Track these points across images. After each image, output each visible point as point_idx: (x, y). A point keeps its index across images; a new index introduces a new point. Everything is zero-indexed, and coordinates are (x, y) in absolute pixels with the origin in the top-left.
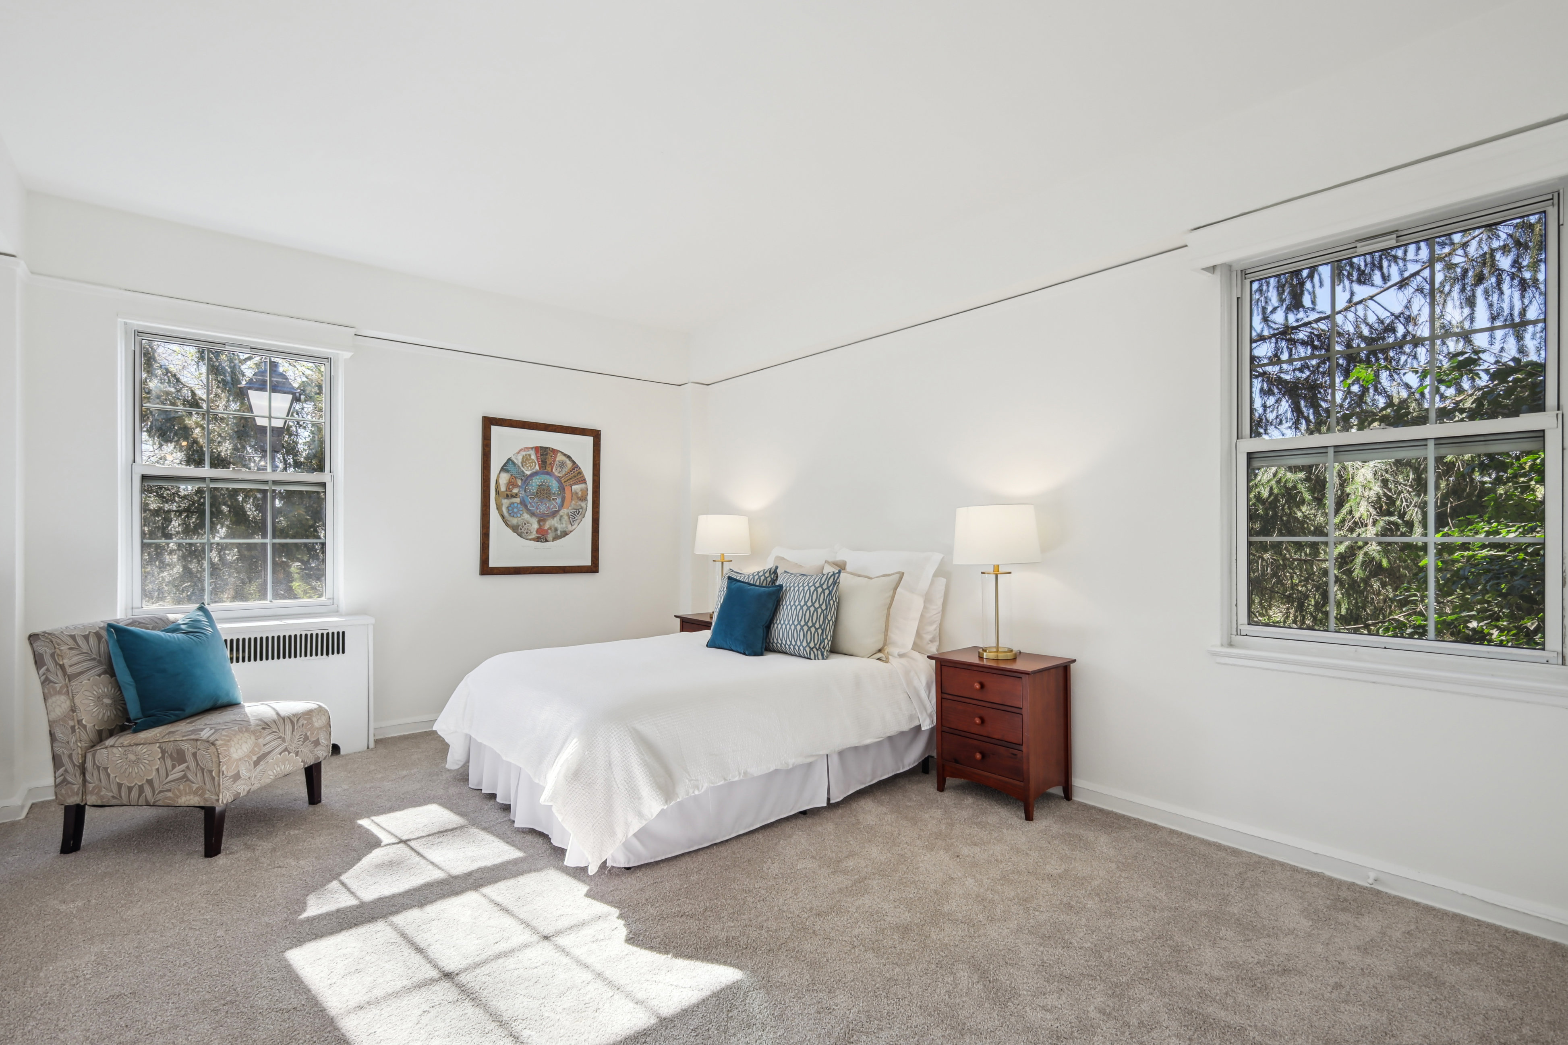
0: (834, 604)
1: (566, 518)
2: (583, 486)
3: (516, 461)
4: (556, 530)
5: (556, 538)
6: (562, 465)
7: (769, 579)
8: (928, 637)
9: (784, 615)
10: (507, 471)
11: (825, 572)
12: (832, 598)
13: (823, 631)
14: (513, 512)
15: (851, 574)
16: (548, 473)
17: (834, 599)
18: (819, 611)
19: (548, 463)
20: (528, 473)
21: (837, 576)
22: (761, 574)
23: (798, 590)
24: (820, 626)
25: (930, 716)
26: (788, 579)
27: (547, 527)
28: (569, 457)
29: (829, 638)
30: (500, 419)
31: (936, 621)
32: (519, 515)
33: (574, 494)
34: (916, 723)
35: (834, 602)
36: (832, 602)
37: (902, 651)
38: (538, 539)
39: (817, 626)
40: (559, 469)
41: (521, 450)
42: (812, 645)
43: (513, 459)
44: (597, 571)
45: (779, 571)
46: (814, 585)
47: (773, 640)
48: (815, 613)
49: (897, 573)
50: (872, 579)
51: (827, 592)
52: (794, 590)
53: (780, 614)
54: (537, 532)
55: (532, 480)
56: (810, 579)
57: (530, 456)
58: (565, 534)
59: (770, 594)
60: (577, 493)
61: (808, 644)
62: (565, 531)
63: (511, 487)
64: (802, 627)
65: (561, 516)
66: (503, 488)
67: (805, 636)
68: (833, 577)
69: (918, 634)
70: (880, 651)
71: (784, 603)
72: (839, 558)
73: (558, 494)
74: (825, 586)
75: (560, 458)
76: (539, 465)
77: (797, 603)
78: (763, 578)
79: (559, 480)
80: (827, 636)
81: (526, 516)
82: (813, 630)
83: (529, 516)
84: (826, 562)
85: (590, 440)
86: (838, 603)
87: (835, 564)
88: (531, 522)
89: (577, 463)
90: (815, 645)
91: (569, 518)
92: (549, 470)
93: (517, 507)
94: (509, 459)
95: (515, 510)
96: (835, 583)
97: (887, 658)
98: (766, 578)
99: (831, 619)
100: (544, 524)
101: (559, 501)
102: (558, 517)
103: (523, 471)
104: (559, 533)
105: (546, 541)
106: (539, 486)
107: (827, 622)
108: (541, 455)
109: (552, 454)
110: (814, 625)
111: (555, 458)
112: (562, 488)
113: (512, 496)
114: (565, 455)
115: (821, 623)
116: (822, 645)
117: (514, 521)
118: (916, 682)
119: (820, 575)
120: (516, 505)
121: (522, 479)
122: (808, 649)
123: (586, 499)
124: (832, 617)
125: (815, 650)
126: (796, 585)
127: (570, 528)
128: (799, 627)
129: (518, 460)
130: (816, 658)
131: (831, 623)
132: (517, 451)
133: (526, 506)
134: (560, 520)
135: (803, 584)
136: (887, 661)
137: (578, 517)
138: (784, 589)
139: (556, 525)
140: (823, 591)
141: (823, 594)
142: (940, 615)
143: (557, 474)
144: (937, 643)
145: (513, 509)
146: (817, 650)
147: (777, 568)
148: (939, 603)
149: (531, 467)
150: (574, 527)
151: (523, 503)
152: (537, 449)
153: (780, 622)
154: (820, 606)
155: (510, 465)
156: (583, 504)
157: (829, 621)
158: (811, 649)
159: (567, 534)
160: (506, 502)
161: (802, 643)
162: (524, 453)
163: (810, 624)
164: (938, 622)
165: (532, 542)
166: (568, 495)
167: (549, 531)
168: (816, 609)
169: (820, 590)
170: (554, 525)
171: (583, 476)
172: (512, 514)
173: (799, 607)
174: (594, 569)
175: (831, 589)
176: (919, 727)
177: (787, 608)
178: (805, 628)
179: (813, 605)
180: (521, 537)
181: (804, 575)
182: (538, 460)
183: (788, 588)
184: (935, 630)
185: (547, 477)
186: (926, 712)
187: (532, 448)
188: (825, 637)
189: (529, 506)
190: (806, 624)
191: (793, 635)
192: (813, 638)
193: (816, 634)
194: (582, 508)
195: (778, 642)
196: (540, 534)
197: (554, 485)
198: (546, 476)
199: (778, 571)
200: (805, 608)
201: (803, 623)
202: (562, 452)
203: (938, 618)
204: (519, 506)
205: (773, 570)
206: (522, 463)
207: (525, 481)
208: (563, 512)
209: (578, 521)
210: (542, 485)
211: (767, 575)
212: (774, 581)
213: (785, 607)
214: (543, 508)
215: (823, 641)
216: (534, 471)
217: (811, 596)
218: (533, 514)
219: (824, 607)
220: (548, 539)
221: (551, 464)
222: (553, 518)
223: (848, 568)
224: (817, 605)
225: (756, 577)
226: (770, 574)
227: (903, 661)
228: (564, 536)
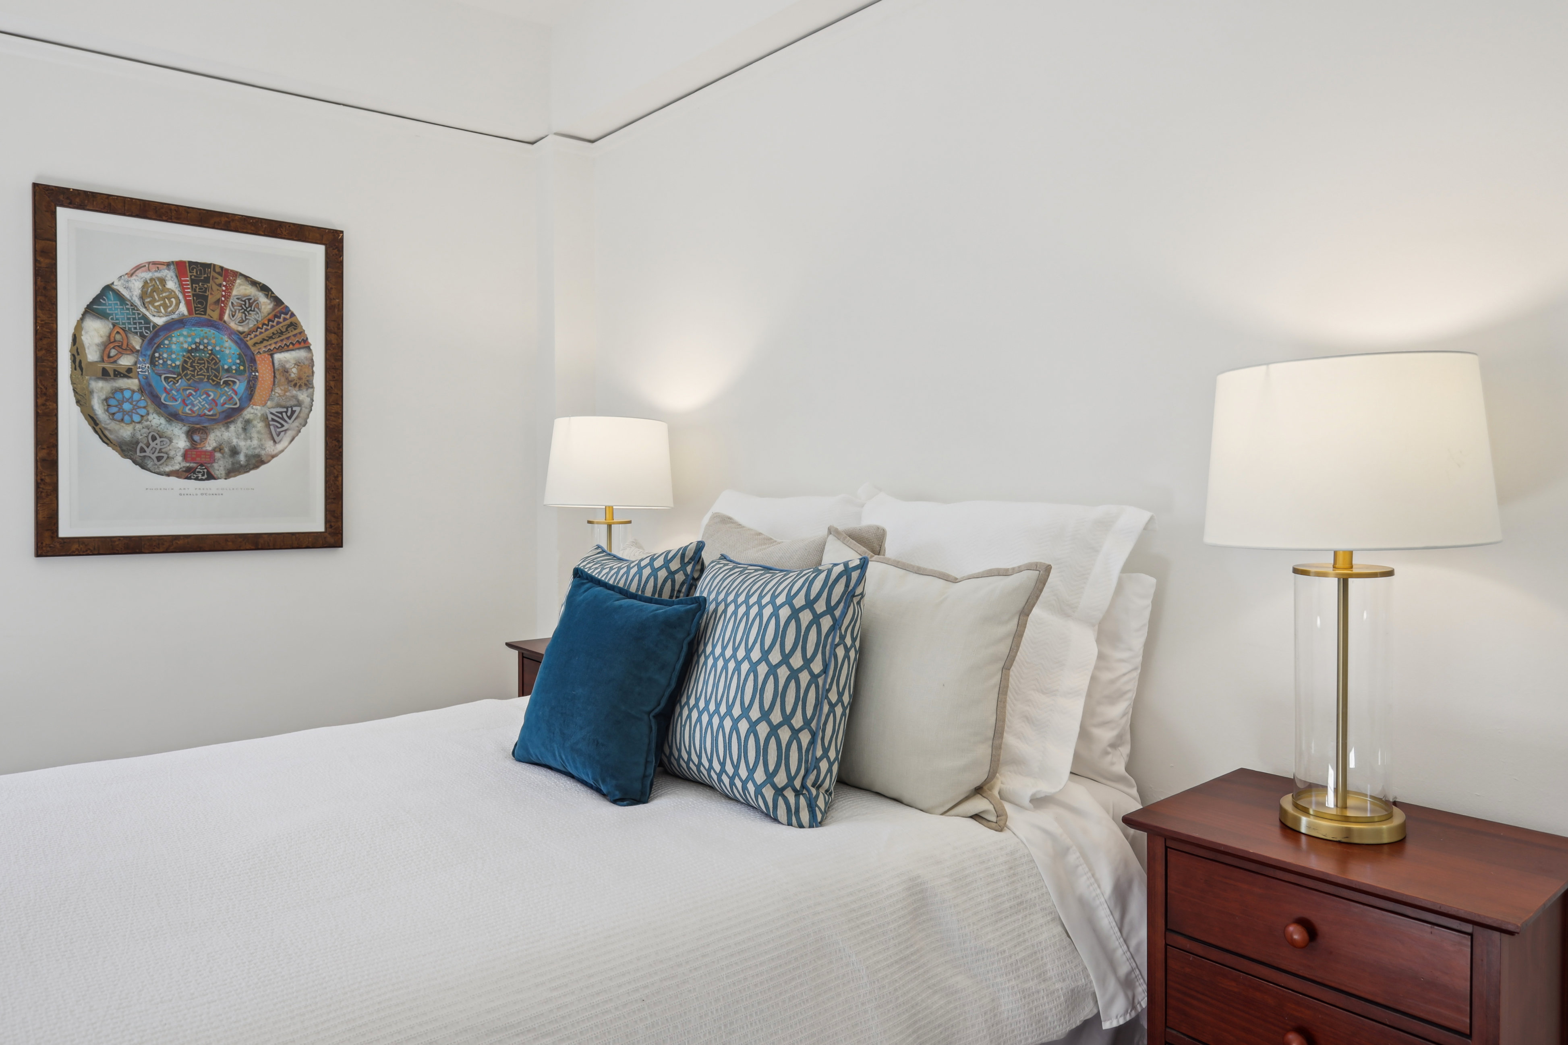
0: (847, 656)
1: (260, 425)
2: (301, 354)
3: (125, 293)
4: (234, 452)
5: (234, 471)
6: (248, 306)
7: (680, 577)
8: (1106, 735)
9: (706, 682)
10: (102, 315)
11: (828, 560)
12: (842, 638)
13: (814, 735)
14: (121, 410)
15: (897, 564)
16: (210, 324)
17: (848, 641)
18: (804, 677)
19: (211, 299)
20: (160, 321)
21: (855, 575)
22: (658, 563)
23: (747, 613)
24: (807, 723)
25: (1127, 984)
26: (723, 580)
27: (210, 443)
28: (264, 289)
29: (832, 754)
30: (78, 193)
31: (1126, 693)
32: (136, 418)
33: (280, 373)
34: (1086, 1013)
35: (847, 650)
36: (840, 652)
37: (1045, 788)
38: (188, 474)
39: (797, 721)
40: (239, 315)
41: (138, 268)
42: (781, 779)
43: (119, 286)
44: (338, 544)
45: (707, 556)
46: (789, 601)
47: (679, 751)
48: (793, 684)
49: (1029, 567)
50: (955, 581)
51: (826, 623)
52: (735, 613)
53: (697, 681)
54: (185, 456)
55: (169, 338)
56: (779, 583)
57: (163, 281)
58: (257, 461)
59: (669, 625)
60: (286, 371)
61: (770, 777)
62: (258, 456)
63: (113, 352)
64: (753, 726)
65: (248, 422)
66: (92, 355)
67: (762, 752)
68: (843, 580)
69: (1084, 735)
70: (979, 790)
71: (709, 649)
72: (869, 519)
73: (239, 372)
74: (820, 607)
75: (241, 289)
76: (188, 304)
77: (741, 654)
78: (662, 574)
79: (240, 339)
80: (826, 751)
81: (157, 421)
82: (785, 734)
83: (162, 421)
84: (831, 531)
85: (317, 252)
86: (861, 652)
87: (856, 537)
88: (169, 433)
89: (286, 303)
90: (791, 779)
91: (268, 426)
92: (215, 315)
93: (130, 400)
94: (108, 288)
95: (127, 406)
96: (851, 596)
97: (1001, 815)
98: (672, 574)
99: (840, 700)
100: (203, 440)
101: (240, 386)
102: (239, 424)
103: (145, 317)
104: (242, 458)
105: (210, 477)
106: (190, 351)
107: (826, 708)
108: (193, 282)
109: (220, 280)
110: (787, 720)
111: (229, 289)
112: (248, 360)
113: (118, 374)
114: (254, 283)
115: (809, 714)
116: (812, 777)
117: (126, 432)
118: (1083, 884)
119: (809, 573)
120: (127, 394)
121: (142, 336)
122: (768, 792)
123: (308, 384)
124: (840, 695)
125: (790, 795)
126: (741, 599)
127: (270, 448)
128: (744, 726)
129: (133, 290)
130: (793, 819)
131: (839, 710)
132: (127, 270)
133: (155, 398)
134: (245, 429)
135: (761, 597)
136: (999, 824)
137: (292, 424)
138: (712, 607)
139: (235, 441)
140: (816, 619)
141: (814, 629)
142: (1136, 674)
143: (233, 325)
144: (1125, 750)
145: (120, 403)
146: (798, 794)
147: (700, 546)
148: (1137, 642)
149: (166, 307)
150: (280, 447)
151: (147, 390)
152: (181, 268)
153: (696, 705)
154: (807, 662)
155: (111, 299)
156: (303, 396)
157: (832, 706)
158: (779, 792)
159: (263, 462)
160: (100, 388)
161: (751, 771)
162: (148, 275)
163: (776, 717)
164: (1132, 695)
165: (173, 479)
166: (264, 372)
167: (218, 455)
168: (794, 675)
169: (806, 617)
170: (229, 442)
171: (302, 332)
172: (119, 416)
173: (745, 666)
174: (331, 540)
175: (837, 613)
176: (1096, 1020)
177: (715, 665)
178: (763, 730)
179: (786, 659)
180: (143, 467)
181: (767, 569)
182: (183, 292)
183: (721, 607)
184: (1124, 715)
185: (210, 332)
186: (1114, 970)
187: (168, 265)
188: (819, 753)
189: (163, 396)
190: (765, 715)
191: (728, 746)
192: (783, 757)
193: (794, 746)
194: (299, 404)
195: (690, 759)
196: (193, 460)
197: (229, 350)
198: (206, 330)
199: (704, 554)
200: (763, 669)
201: (755, 714)
202: (246, 278)
203: (1130, 684)
204: (137, 396)
205: (690, 554)
206: (142, 298)
207: (152, 339)
208: (253, 412)
209: (290, 434)
210: (197, 350)
211: (675, 565)
212: (692, 582)
213: (710, 661)
214: (199, 403)
215: (812, 766)
216: (175, 316)
217: (780, 635)
218: (173, 417)
219: (817, 666)
220: (215, 473)
221: (218, 302)
222: (227, 425)
223: (891, 548)
224: (797, 661)
225: (647, 572)
226: (684, 565)
227: (1046, 818)
228: (256, 467)
